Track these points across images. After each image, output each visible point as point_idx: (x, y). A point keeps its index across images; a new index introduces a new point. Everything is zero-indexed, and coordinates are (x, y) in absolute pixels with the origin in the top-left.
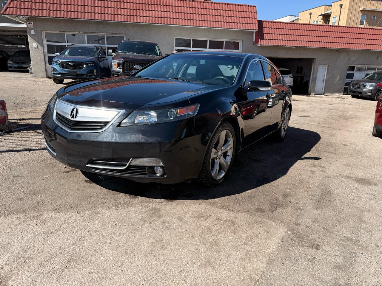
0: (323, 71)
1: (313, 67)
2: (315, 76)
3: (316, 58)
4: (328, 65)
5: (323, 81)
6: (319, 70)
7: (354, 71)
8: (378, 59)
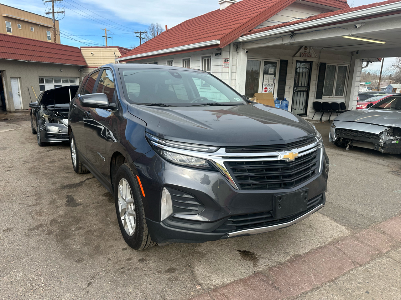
0: (16, 84)
1: (4, 79)
2: (9, 90)
3: (5, 70)
4: (20, 78)
5: (19, 95)
6: (12, 83)
7: (44, 83)
8: (61, 71)
